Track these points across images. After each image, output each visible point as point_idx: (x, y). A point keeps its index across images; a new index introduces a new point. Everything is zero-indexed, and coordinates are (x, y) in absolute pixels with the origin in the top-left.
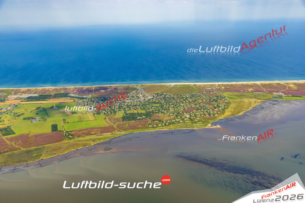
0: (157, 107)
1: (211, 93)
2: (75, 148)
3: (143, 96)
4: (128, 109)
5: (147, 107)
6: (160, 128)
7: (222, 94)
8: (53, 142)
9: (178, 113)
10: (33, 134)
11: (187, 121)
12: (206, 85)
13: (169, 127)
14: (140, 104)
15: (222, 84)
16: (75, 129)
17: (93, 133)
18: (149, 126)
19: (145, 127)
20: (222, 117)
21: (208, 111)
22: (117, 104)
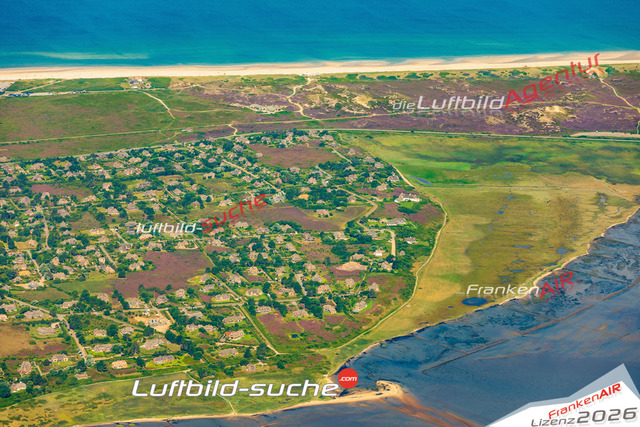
1: (289, 140)
7: (364, 151)
11: (160, 363)
12: (240, 85)
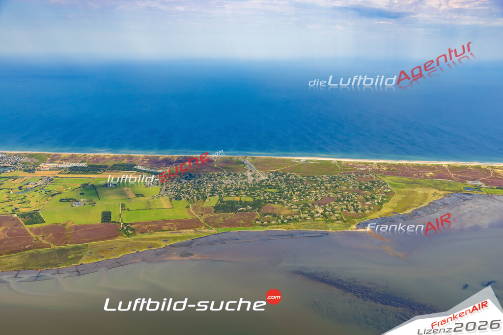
0: (272, 193)
1: (364, 176)
2: (135, 250)
3: (253, 176)
4: (227, 194)
5: (256, 192)
6: (273, 226)
7: (381, 179)
8: (102, 239)
9: (306, 204)
10: (73, 224)
11: (318, 219)
12: (357, 164)
13: (289, 226)
14: (246, 188)
15: (384, 163)
16: (138, 221)
17: (165, 228)
18: (255, 222)
19: (249, 224)
20: (376, 215)
21: (355, 204)
22: (209, 186)
